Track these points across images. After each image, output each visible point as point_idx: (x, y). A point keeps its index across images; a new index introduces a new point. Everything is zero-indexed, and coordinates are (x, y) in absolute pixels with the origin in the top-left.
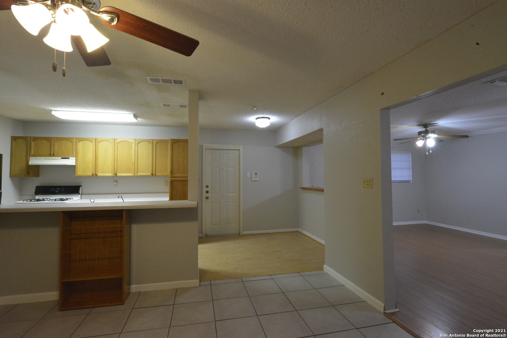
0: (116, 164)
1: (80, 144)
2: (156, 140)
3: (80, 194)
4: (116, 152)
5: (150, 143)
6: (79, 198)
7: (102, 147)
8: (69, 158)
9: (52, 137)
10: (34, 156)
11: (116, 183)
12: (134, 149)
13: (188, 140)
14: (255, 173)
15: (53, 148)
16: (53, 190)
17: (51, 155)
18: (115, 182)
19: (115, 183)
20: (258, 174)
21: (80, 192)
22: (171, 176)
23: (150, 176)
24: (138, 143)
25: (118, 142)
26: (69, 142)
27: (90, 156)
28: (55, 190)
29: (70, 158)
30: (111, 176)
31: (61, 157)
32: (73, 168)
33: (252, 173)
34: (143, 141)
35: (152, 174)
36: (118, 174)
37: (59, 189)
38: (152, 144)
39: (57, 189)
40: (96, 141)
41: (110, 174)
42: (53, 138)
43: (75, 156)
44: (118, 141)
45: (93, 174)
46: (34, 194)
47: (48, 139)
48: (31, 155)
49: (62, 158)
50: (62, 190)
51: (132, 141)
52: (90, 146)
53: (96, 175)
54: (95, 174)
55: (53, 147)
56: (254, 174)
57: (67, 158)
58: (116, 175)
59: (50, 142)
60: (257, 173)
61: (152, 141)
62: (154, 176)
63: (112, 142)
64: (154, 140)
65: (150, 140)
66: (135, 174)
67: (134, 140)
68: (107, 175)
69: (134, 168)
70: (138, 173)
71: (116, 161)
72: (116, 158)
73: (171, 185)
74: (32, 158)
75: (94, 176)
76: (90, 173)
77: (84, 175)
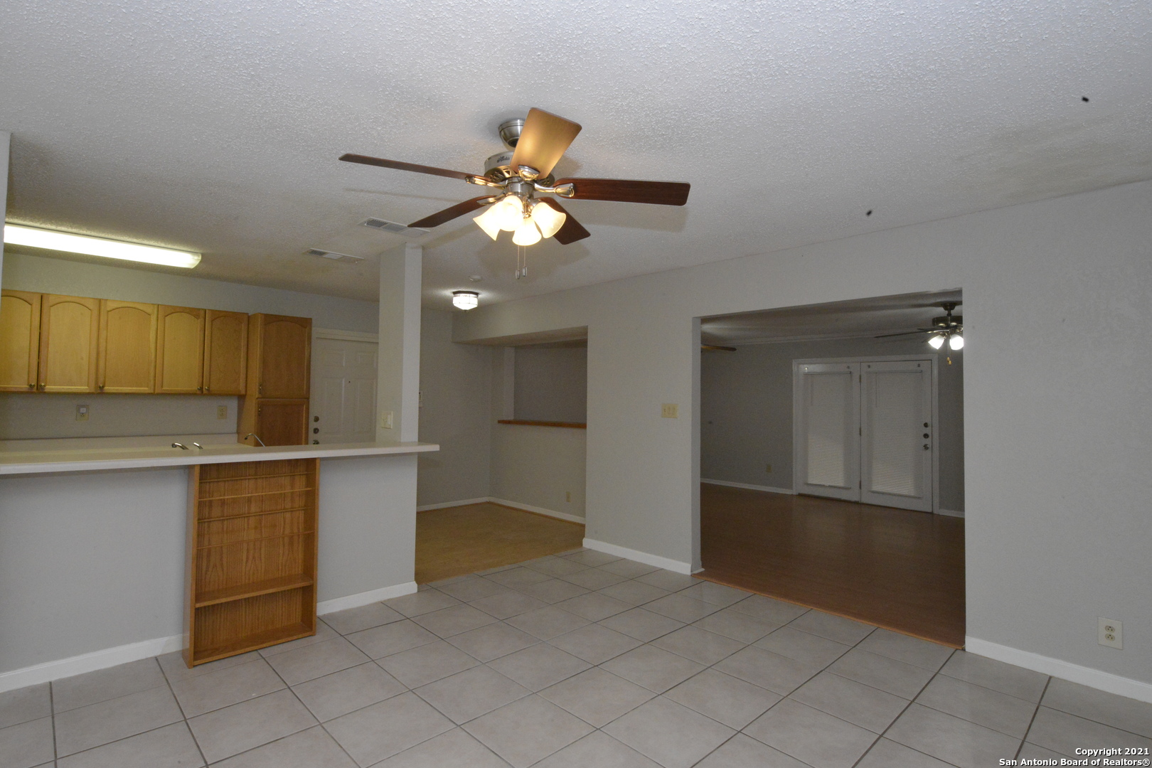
0: (102, 364)
2: (212, 311)
4: (103, 334)
5: (197, 316)
7: (59, 316)
12: (153, 329)
18: (81, 409)
19: (83, 410)
22: (260, 396)
23: (195, 393)
24: (166, 315)
25: (109, 309)
30: (88, 391)
34: (177, 310)
35: (201, 389)
36: (108, 389)
38: (202, 319)
40: (43, 302)
41: (84, 388)
44: (111, 305)
45: (31, 387)
51: (148, 309)
53: (41, 388)
54: (38, 385)
58: (101, 388)
61: (202, 312)
62: (205, 394)
63: (91, 308)
64: (207, 311)
65: (199, 309)
66: (154, 390)
67: (156, 306)
68: (76, 391)
69: (152, 374)
70: (162, 386)
71: (102, 355)
72: (102, 349)
73: (259, 415)
75: (34, 389)
76: (21, 383)
77: (4, 387)
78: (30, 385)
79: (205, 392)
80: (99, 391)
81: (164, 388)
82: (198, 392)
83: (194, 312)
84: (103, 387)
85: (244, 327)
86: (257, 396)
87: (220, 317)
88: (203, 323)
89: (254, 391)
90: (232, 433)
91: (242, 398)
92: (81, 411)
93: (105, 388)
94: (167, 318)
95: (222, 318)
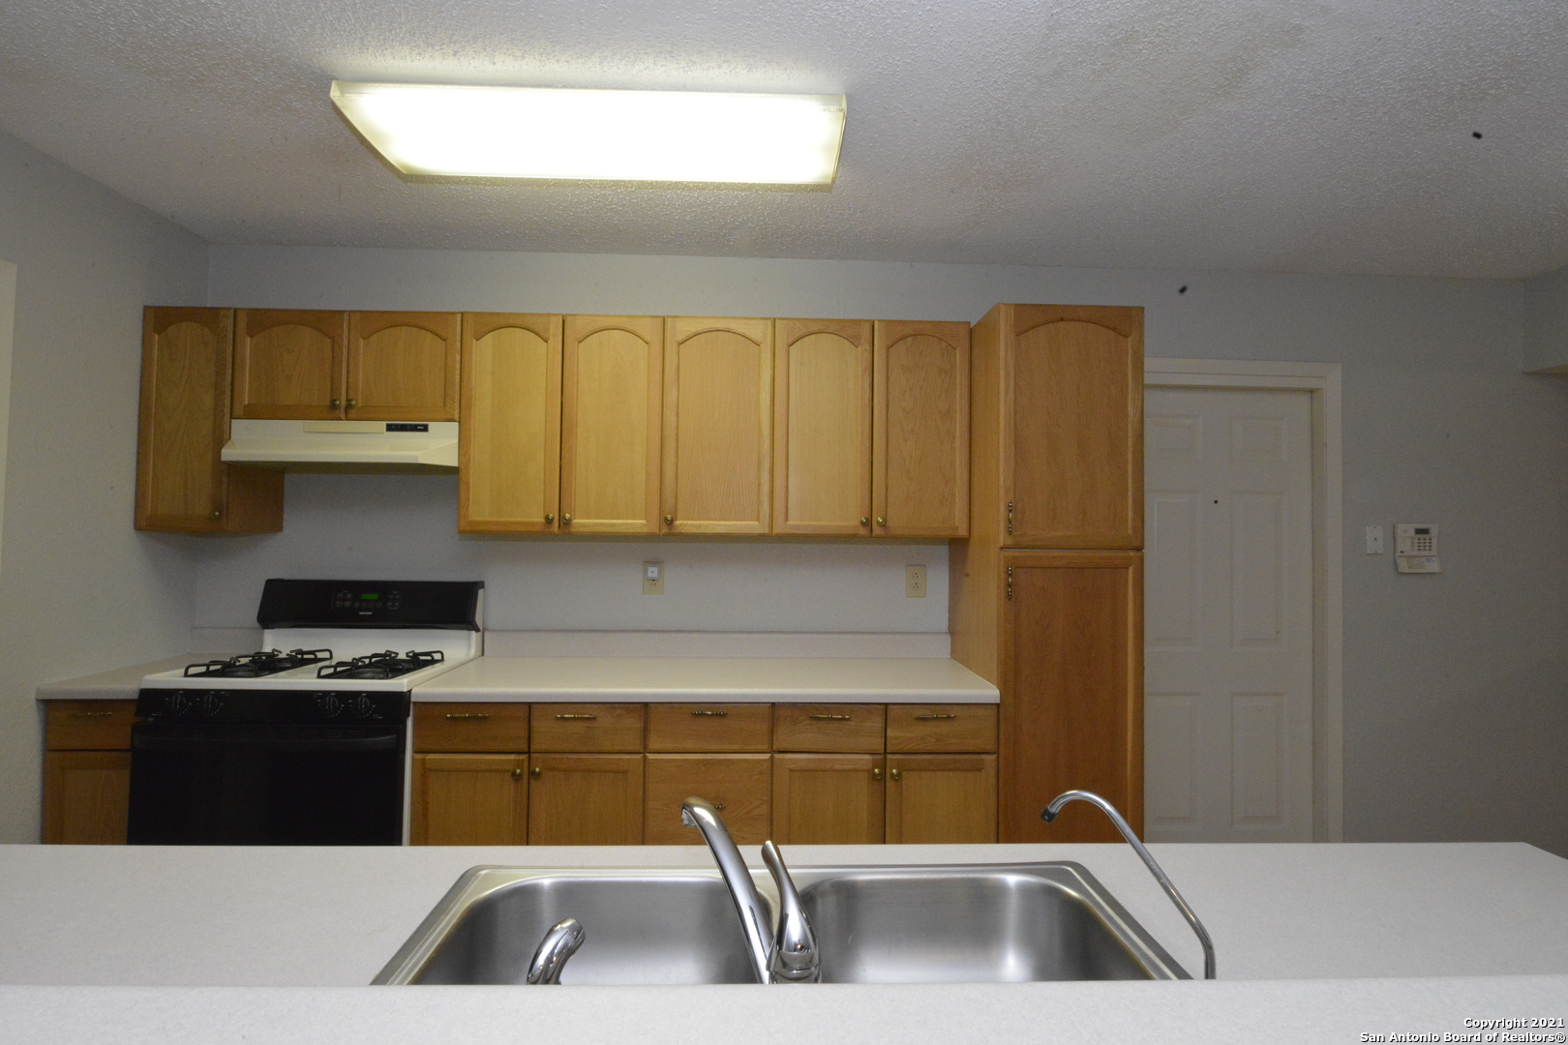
1: (484, 351)
2: (889, 324)
3: (477, 630)
4: (671, 396)
5: (854, 341)
6: (473, 652)
7: (595, 361)
8: (425, 429)
9: (342, 309)
10: (252, 413)
11: (655, 570)
12: (766, 377)
13: (1143, 308)
14: (1419, 531)
15: (344, 372)
16: (348, 604)
17: (338, 408)
18: (650, 569)
19: (653, 572)
20: (1434, 532)
21: (478, 619)
22: (1010, 541)
23: (855, 536)
24: (791, 340)
25: (680, 338)
26: (429, 334)
27: (535, 416)
28: (357, 605)
29: (432, 425)
30: (645, 530)
31: (385, 423)
32: (448, 478)
33: (1400, 528)
34: (814, 327)
35: (868, 524)
36: (685, 524)
37: (374, 596)
38: (867, 346)
39: (366, 596)
40: (566, 334)
41: (637, 524)
42: (346, 316)
43: (457, 417)
44: (685, 328)
45: (549, 521)
46: (257, 625)
47: (324, 322)
48: (239, 410)
49: (390, 428)
50: (390, 604)
51: (757, 331)
52: (536, 358)
53: (565, 523)
54: (561, 517)
55: (344, 364)
56: (1412, 533)
57: (414, 428)
58: (670, 523)
59: (332, 339)
60: (1425, 531)
61: (866, 330)
62: (878, 537)
63: (648, 339)
64: (876, 322)
65: (858, 322)
66: (771, 525)
67: (769, 322)
68: (622, 530)
69: (766, 488)
70: (787, 519)
71: (670, 445)
72: (670, 432)
73: (1009, 597)
74: (239, 427)
75: (555, 528)
76: (532, 513)
77: (504, 524)
78: (547, 517)
79: (877, 531)
80: (665, 530)
81: (790, 523)
82: (863, 531)
83: (847, 330)
84: (672, 521)
85: (960, 358)
86: (1001, 544)
87: (907, 334)
88: (868, 355)
89: (993, 529)
90: (937, 633)
91: (958, 547)
92: (650, 575)
93: (677, 522)
94: (793, 349)
95: (910, 340)
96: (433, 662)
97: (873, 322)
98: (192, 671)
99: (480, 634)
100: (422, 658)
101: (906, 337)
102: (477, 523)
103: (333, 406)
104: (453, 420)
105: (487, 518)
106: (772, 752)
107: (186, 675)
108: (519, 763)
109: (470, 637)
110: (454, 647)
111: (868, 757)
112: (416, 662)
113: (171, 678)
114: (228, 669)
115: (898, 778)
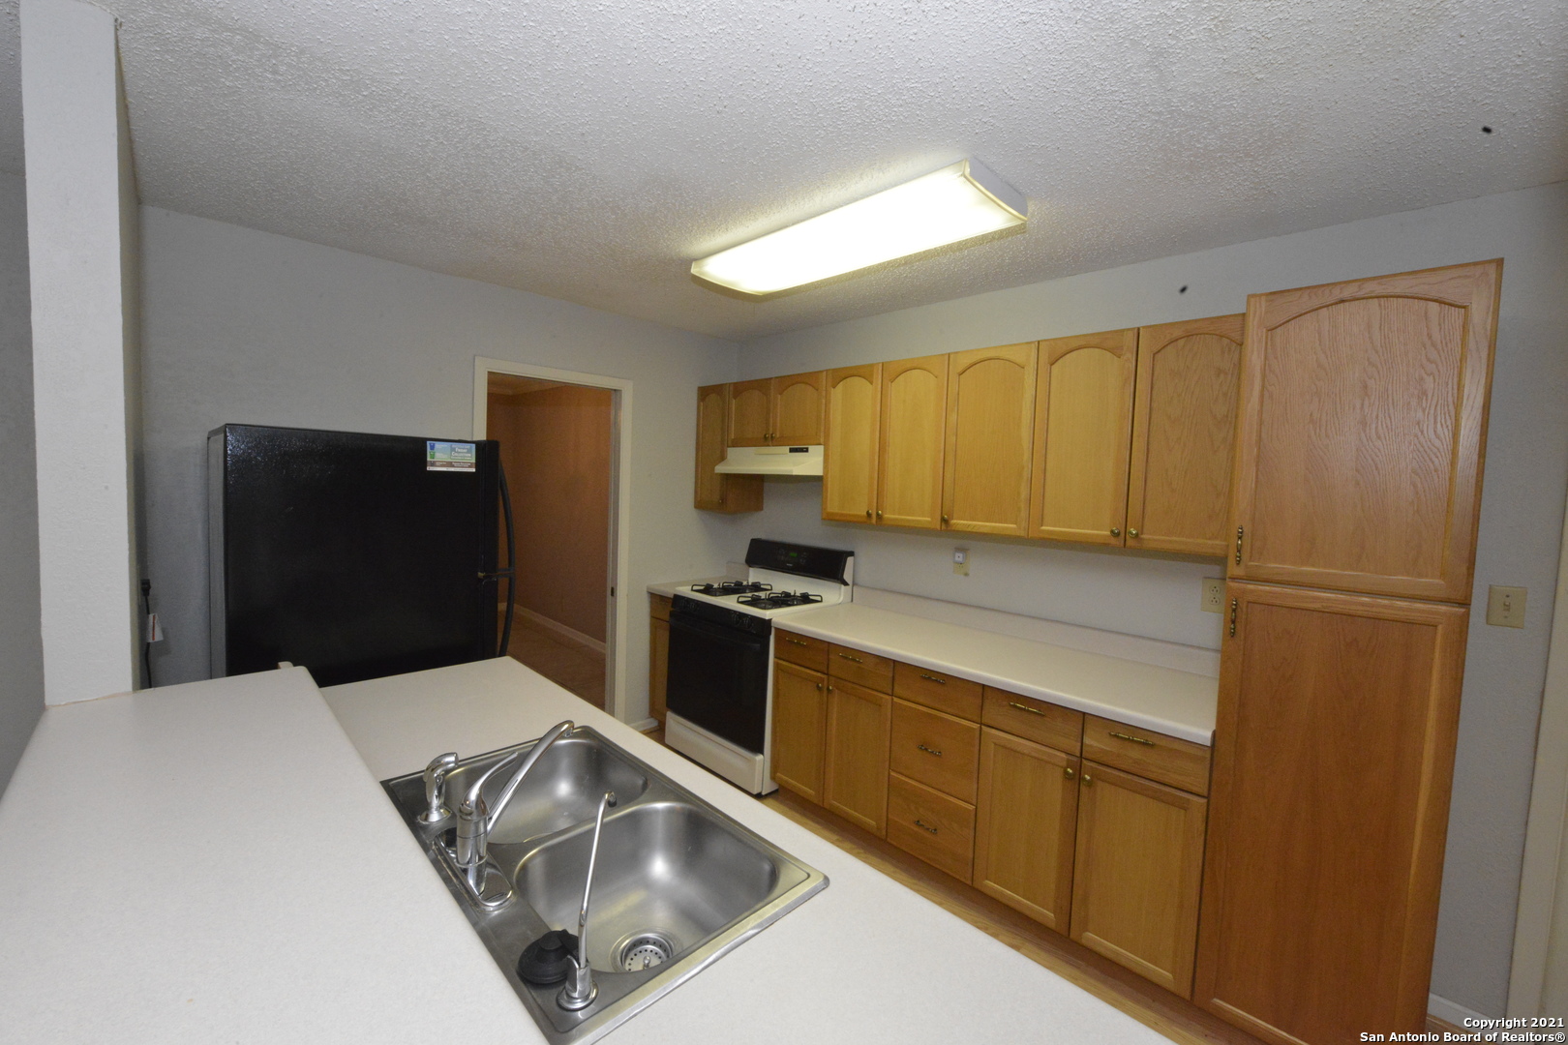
0: (948, 475)
1: (837, 394)
2: (1152, 329)
3: (846, 584)
4: (953, 417)
5: (1116, 351)
6: (842, 598)
7: (902, 397)
8: (807, 450)
9: (773, 376)
10: (736, 444)
11: (961, 555)
12: (1029, 394)
15: (771, 415)
16: (783, 557)
17: (769, 439)
18: (957, 554)
19: (959, 557)
21: (847, 576)
23: (1106, 545)
24: (1053, 358)
25: (960, 369)
26: (812, 387)
27: (864, 440)
28: (786, 558)
29: (811, 448)
30: (931, 525)
31: (788, 448)
32: (812, 484)
34: (1075, 344)
35: (1122, 534)
36: (959, 523)
37: (795, 555)
38: (1132, 355)
39: (792, 555)
40: (886, 375)
41: (924, 519)
42: (773, 381)
43: (822, 440)
44: (965, 361)
45: (869, 515)
46: (746, 565)
47: (764, 386)
48: (730, 442)
49: (792, 450)
50: (801, 561)
51: (1024, 355)
52: (864, 393)
53: (879, 517)
54: (878, 514)
55: (772, 411)
57: (802, 450)
58: (947, 522)
59: (767, 396)
61: (1129, 341)
62: (1130, 549)
63: (938, 374)
64: (1141, 329)
65: (1119, 332)
66: (1031, 530)
67: (1035, 346)
68: (914, 524)
69: (1024, 495)
70: (1042, 525)
71: (950, 458)
72: (950, 448)
73: (1232, 634)
74: (732, 452)
75: (874, 520)
76: (860, 510)
77: (846, 515)
78: (868, 513)
79: (1130, 542)
80: (946, 527)
81: (1045, 528)
82: (1113, 541)
83: (1105, 342)
84: (948, 520)
87: (1179, 336)
88: (1129, 365)
92: (957, 559)
93: (954, 521)
94: (1056, 368)
95: (1181, 342)
96: (817, 601)
97: (1139, 329)
98: (695, 588)
99: (849, 588)
100: (811, 597)
101: (1177, 340)
102: (832, 514)
103: (765, 438)
104: (820, 444)
105: (837, 511)
106: (981, 724)
107: (692, 590)
108: (822, 680)
109: (840, 588)
110: (830, 594)
111: (1063, 755)
112: (785, 600)
113: (685, 591)
114: (708, 590)
115: (1090, 784)
